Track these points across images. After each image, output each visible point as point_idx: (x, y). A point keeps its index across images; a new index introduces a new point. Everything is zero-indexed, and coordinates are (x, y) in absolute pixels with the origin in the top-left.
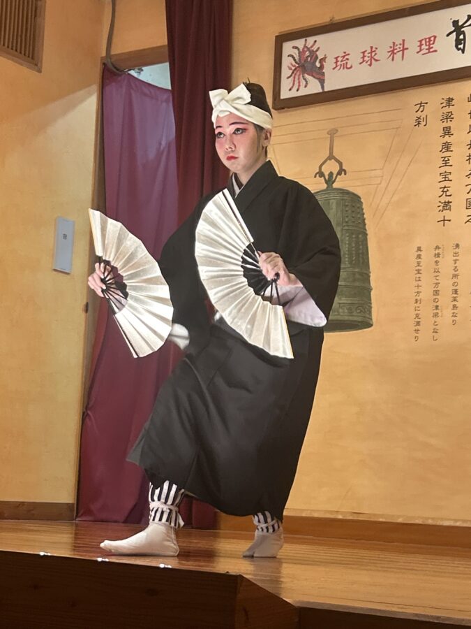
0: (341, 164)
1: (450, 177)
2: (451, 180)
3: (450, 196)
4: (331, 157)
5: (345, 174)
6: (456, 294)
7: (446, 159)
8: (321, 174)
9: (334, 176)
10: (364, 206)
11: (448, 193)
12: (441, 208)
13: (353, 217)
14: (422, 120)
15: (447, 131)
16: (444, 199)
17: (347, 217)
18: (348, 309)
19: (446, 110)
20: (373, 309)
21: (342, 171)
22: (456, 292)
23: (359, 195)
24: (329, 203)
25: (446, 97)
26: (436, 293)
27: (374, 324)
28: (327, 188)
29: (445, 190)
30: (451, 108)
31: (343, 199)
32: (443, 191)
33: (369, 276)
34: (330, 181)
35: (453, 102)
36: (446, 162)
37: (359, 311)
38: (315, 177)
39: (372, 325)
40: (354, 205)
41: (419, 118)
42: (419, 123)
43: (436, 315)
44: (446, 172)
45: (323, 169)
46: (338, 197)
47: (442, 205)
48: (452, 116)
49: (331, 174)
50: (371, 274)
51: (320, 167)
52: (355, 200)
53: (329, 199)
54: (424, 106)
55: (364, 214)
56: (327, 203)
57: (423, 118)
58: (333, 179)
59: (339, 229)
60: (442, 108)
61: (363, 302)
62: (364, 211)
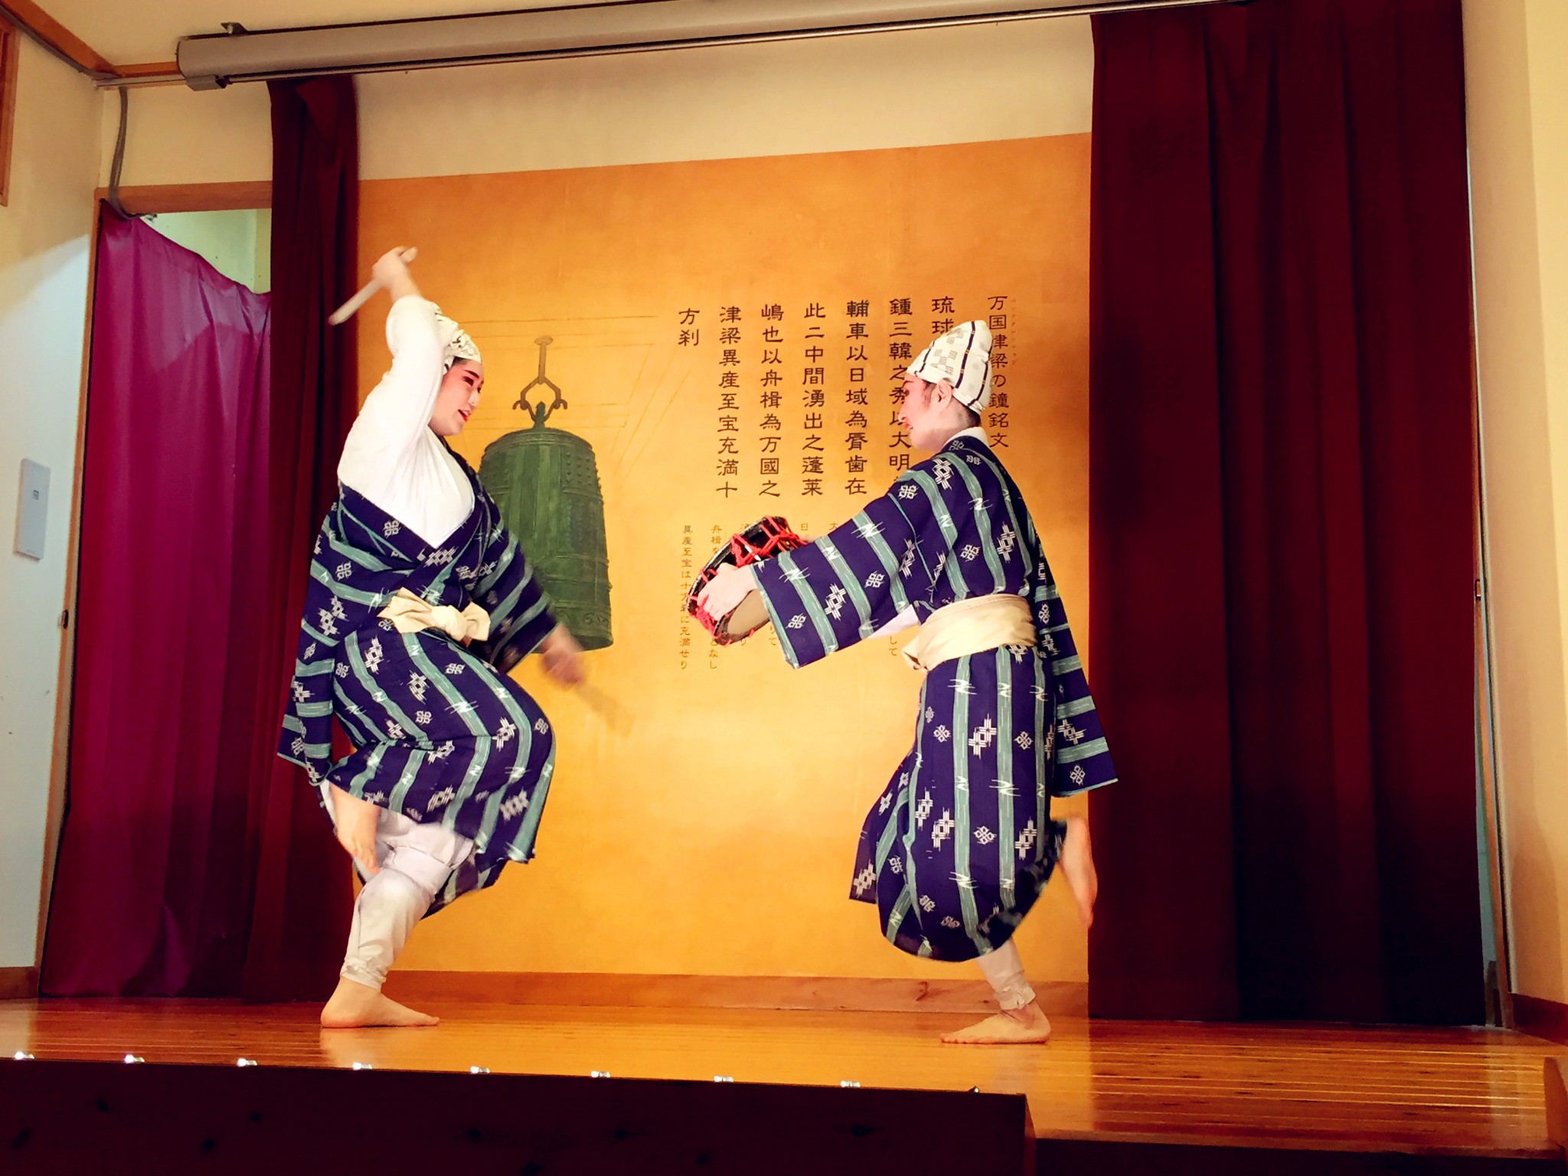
0: (558, 392)
1: (736, 425)
2: (737, 430)
3: (736, 452)
4: (541, 379)
5: (565, 407)
7: (729, 397)
8: (524, 404)
9: (547, 409)
10: (597, 460)
11: (733, 449)
12: (722, 470)
13: (579, 475)
14: (691, 336)
15: (730, 356)
16: (727, 456)
17: (569, 474)
18: (569, 617)
19: (729, 324)
20: (612, 617)
21: (559, 403)
23: (591, 443)
24: (539, 449)
25: (728, 306)
27: (614, 642)
28: (534, 427)
29: (727, 444)
30: (736, 324)
31: (561, 446)
32: (724, 445)
33: (607, 567)
34: (539, 415)
35: (740, 315)
36: (728, 401)
38: (514, 407)
39: (612, 643)
40: (580, 456)
41: (686, 333)
42: (685, 340)
44: (728, 417)
45: (527, 398)
46: (553, 441)
47: (724, 465)
48: (737, 336)
49: (541, 406)
50: (609, 564)
51: (523, 394)
52: (582, 448)
53: (538, 445)
54: (693, 316)
55: (596, 471)
56: (534, 452)
57: (693, 334)
58: (545, 415)
59: (555, 492)
60: (722, 321)
61: (596, 607)
62: (597, 467)
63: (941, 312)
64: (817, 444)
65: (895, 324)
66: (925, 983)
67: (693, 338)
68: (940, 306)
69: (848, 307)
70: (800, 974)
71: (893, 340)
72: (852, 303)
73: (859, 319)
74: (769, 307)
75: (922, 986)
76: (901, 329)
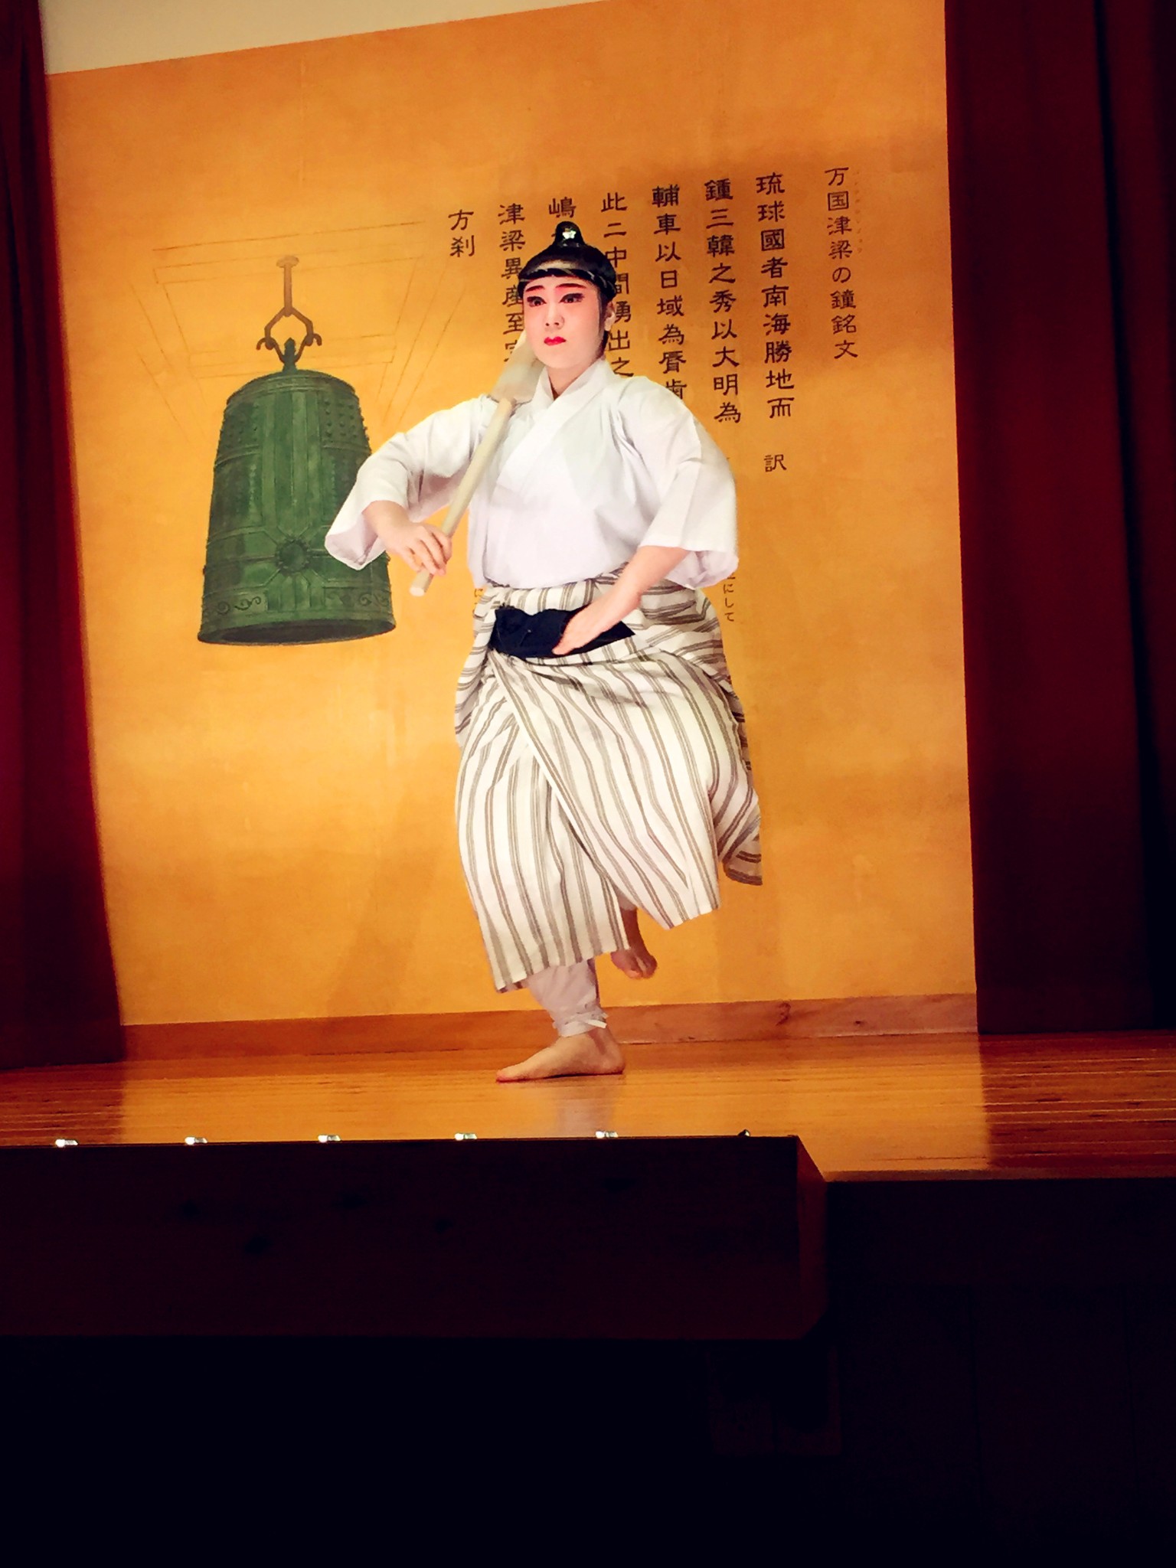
0: (309, 324)
4: (288, 310)
5: (319, 343)
8: (271, 344)
9: (297, 347)
10: (362, 405)
13: (341, 426)
14: (465, 245)
17: (329, 425)
18: (341, 599)
19: (510, 226)
20: (392, 596)
21: (312, 338)
23: (352, 384)
24: (291, 396)
25: (508, 204)
27: (397, 626)
28: (284, 369)
30: (519, 225)
31: (318, 392)
34: (289, 356)
35: (522, 213)
37: (365, 602)
38: (258, 348)
39: (394, 627)
40: (341, 402)
41: (459, 241)
42: (459, 250)
45: (273, 333)
46: (309, 386)
48: (521, 240)
49: (290, 343)
51: (268, 329)
52: (344, 392)
53: (290, 391)
54: (466, 219)
55: (362, 420)
56: (286, 399)
57: (467, 241)
58: (296, 353)
59: (314, 448)
60: (501, 223)
61: (372, 584)
62: (363, 414)
63: (768, 193)
65: (713, 212)
66: (786, 1005)
67: (467, 246)
68: (767, 186)
69: (654, 194)
70: (638, 1003)
71: (710, 232)
72: (658, 189)
73: (668, 209)
74: (558, 202)
75: (783, 1010)
76: (720, 218)
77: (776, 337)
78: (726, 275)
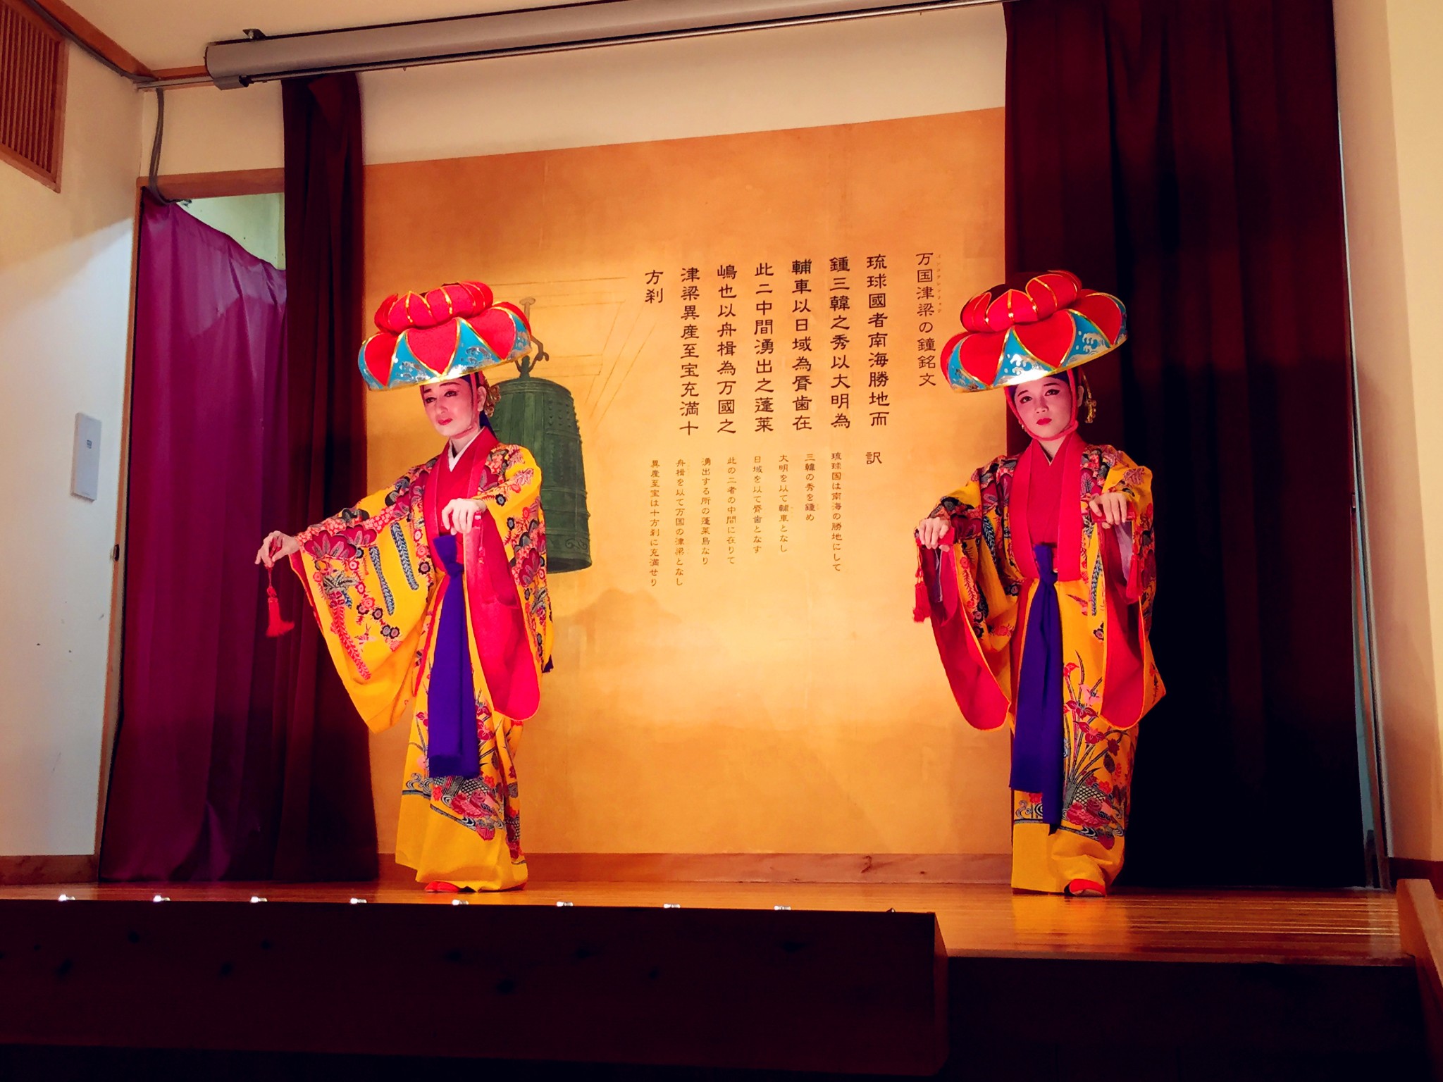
0: (540, 346)
1: (696, 371)
2: (697, 376)
3: (697, 395)
5: (547, 359)
6: (707, 523)
7: (690, 347)
9: (531, 361)
10: (575, 404)
11: (693, 392)
12: (685, 411)
13: (560, 418)
14: (656, 295)
15: (690, 311)
16: (688, 399)
17: (551, 417)
19: (689, 283)
20: (591, 542)
21: (542, 355)
22: (707, 521)
23: (570, 390)
24: (524, 396)
25: (688, 267)
26: (680, 522)
27: (593, 564)
28: (520, 377)
29: (689, 388)
30: (696, 282)
31: (544, 393)
32: (686, 389)
33: (585, 498)
34: (525, 368)
35: (698, 274)
36: (689, 351)
37: (570, 546)
39: (590, 564)
40: (560, 401)
41: (652, 292)
42: (651, 298)
43: (680, 551)
44: (690, 364)
46: (538, 389)
47: (687, 407)
48: (697, 293)
50: (588, 496)
52: (563, 395)
53: (524, 392)
54: (658, 276)
55: (575, 414)
56: (521, 396)
57: (658, 292)
58: (530, 365)
59: (539, 433)
60: (683, 280)
61: (576, 533)
62: (576, 411)
63: (875, 268)
64: (768, 387)
65: (835, 279)
66: (869, 857)
67: (658, 296)
68: (874, 263)
69: (793, 266)
70: (759, 851)
71: (833, 294)
72: (796, 262)
73: (804, 276)
74: (724, 267)
75: (866, 860)
76: (840, 284)
77: (878, 369)
78: (843, 324)
